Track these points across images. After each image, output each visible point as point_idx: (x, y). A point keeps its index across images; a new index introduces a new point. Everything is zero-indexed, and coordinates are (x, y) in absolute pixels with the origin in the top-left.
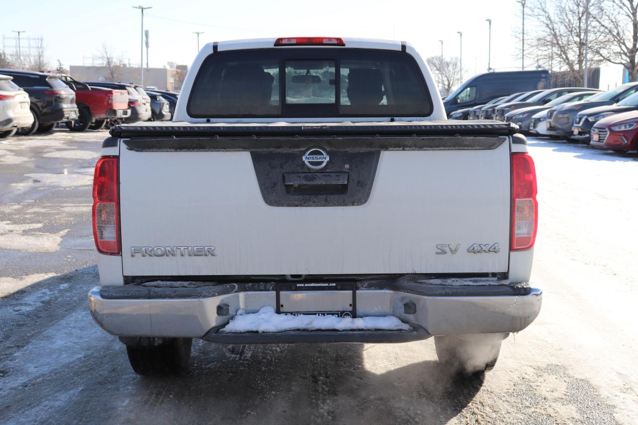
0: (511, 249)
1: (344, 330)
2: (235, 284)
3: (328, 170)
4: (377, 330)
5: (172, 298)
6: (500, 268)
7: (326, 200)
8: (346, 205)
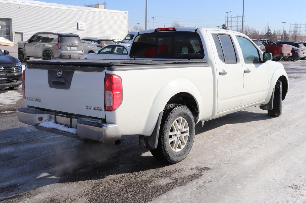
0: (105, 110)
1: (62, 131)
2: (46, 112)
3: (61, 77)
4: (68, 132)
5: (28, 113)
6: (103, 117)
7: (61, 87)
8: (65, 89)
